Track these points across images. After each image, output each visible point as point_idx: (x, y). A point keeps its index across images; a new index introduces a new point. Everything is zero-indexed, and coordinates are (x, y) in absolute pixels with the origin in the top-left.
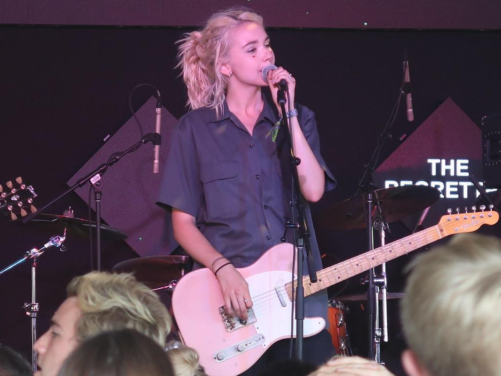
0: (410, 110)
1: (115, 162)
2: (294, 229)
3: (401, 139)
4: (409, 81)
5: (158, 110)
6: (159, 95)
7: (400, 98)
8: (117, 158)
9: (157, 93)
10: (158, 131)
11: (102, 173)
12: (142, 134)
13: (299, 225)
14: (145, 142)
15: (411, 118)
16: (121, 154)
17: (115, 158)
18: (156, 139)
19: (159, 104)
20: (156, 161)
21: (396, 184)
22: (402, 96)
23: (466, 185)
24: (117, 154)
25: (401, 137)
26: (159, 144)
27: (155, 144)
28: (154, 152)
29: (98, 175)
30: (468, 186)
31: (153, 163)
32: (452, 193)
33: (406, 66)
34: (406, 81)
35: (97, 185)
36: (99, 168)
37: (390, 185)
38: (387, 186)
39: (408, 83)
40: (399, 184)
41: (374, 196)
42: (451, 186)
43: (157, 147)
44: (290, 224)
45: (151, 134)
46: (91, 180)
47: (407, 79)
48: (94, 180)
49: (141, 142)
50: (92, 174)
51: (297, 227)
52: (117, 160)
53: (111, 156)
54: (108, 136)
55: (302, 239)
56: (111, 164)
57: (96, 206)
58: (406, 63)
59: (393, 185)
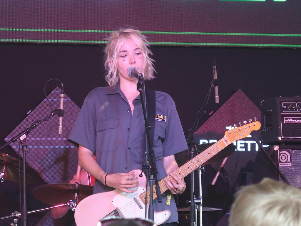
0: (217, 96)
1: (35, 127)
2: (147, 169)
3: (210, 114)
4: (216, 78)
5: (62, 95)
6: (63, 86)
7: (211, 89)
8: (36, 124)
9: (61, 85)
10: (62, 108)
11: (27, 134)
12: (52, 109)
13: (151, 166)
14: (54, 115)
15: (217, 101)
16: (39, 122)
17: (35, 124)
18: (60, 113)
19: (62, 91)
20: (60, 127)
21: (207, 142)
22: (212, 87)
23: (249, 143)
24: (36, 122)
25: (210, 113)
26: (62, 116)
27: (59, 116)
28: (59, 121)
29: (25, 135)
30: (251, 143)
31: (58, 128)
32: (241, 147)
33: (215, 69)
34: (215, 78)
35: (24, 141)
36: (25, 131)
37: (203, 143)
38: (201, 143)
39: (216, 80)
40: (209, 141)
41: (195, 149)
42: (241, 144)
43: (61, 118)
44: (145, 166)
45: (57, 110)
46: (20, 138)
47: (216, 77)
48: (22, 138)
49: (51, 115)
50: (21, 134)
51: (149, 168)
52: (36, 126)
53: (33, 124)
54: (30, 111)
55: (153, 176)
56: (32, 128)
57: (23, 154)
58: (215, 67)
59: (205, 143)
